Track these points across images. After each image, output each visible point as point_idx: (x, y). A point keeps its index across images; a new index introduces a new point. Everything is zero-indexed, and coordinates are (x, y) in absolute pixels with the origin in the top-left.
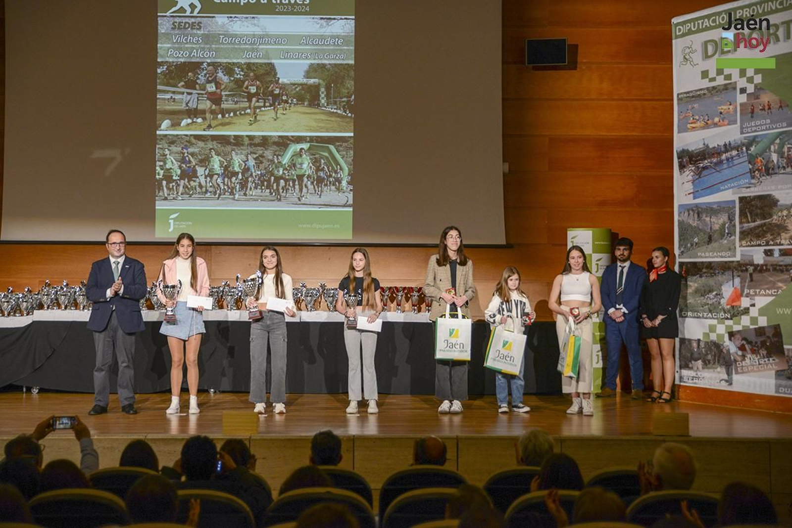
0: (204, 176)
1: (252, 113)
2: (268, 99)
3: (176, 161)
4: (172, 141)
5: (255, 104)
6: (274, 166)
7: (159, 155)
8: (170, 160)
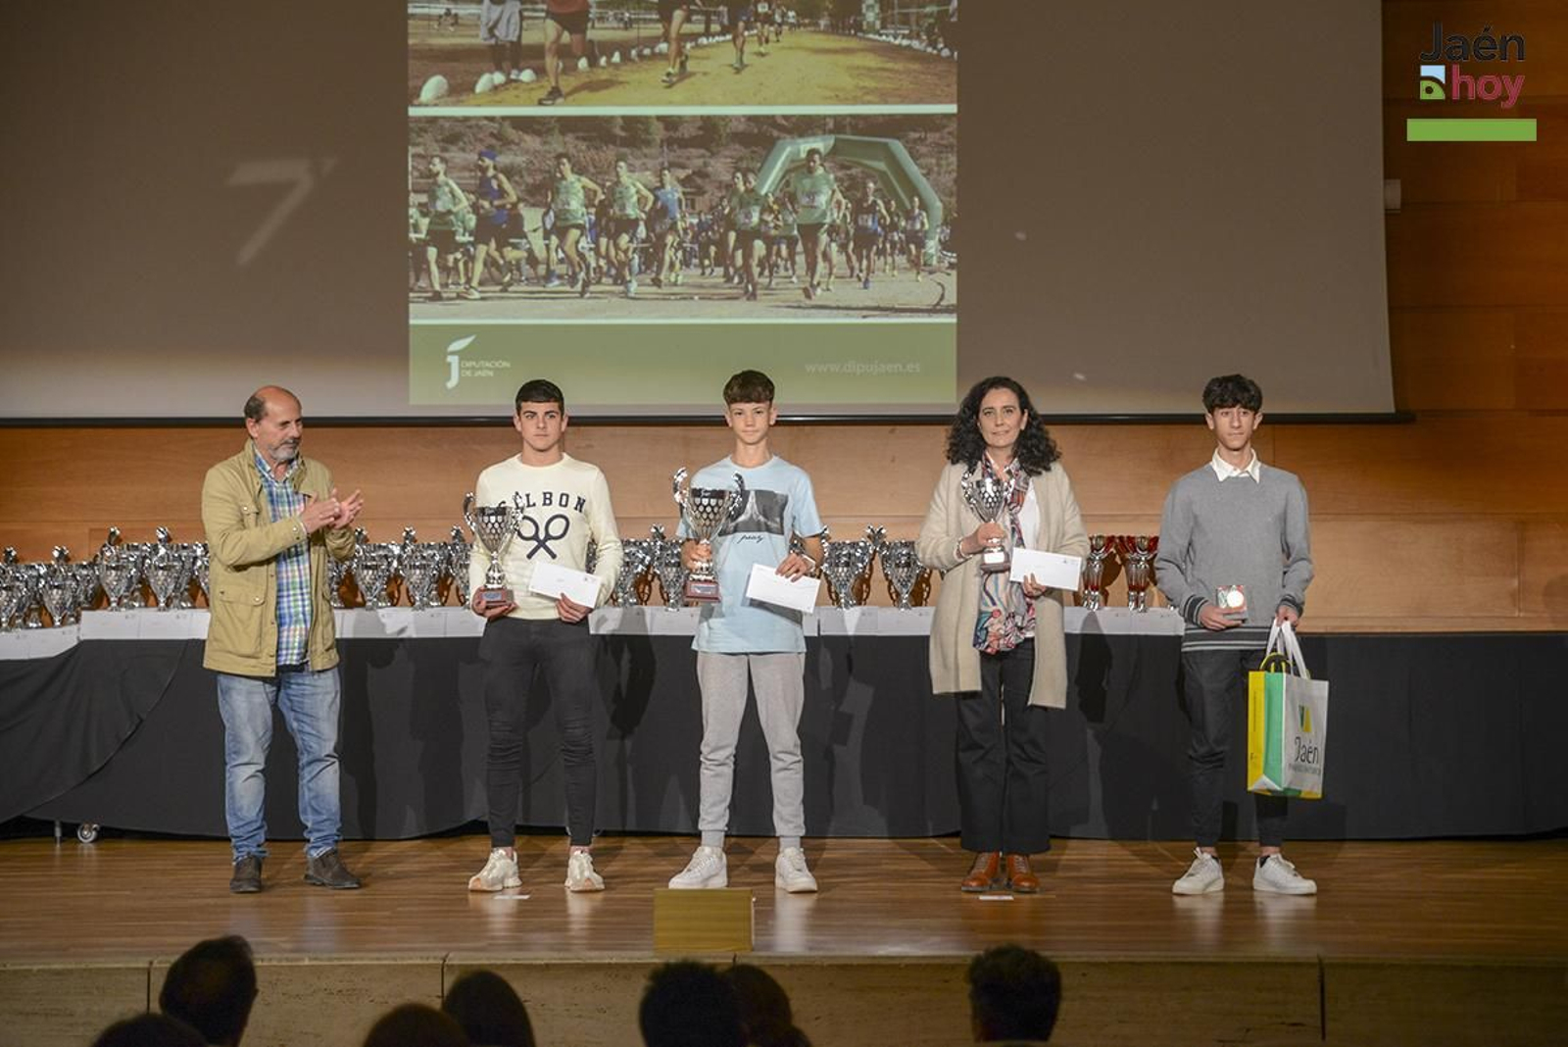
0: (540, 233)
1: (673, 54)
2: (715, 13)
3: (463, 191)
4: (453, 134)
5: (680, 28)
6: (735, 200)
7: (416, 174)
8: (447, 189)
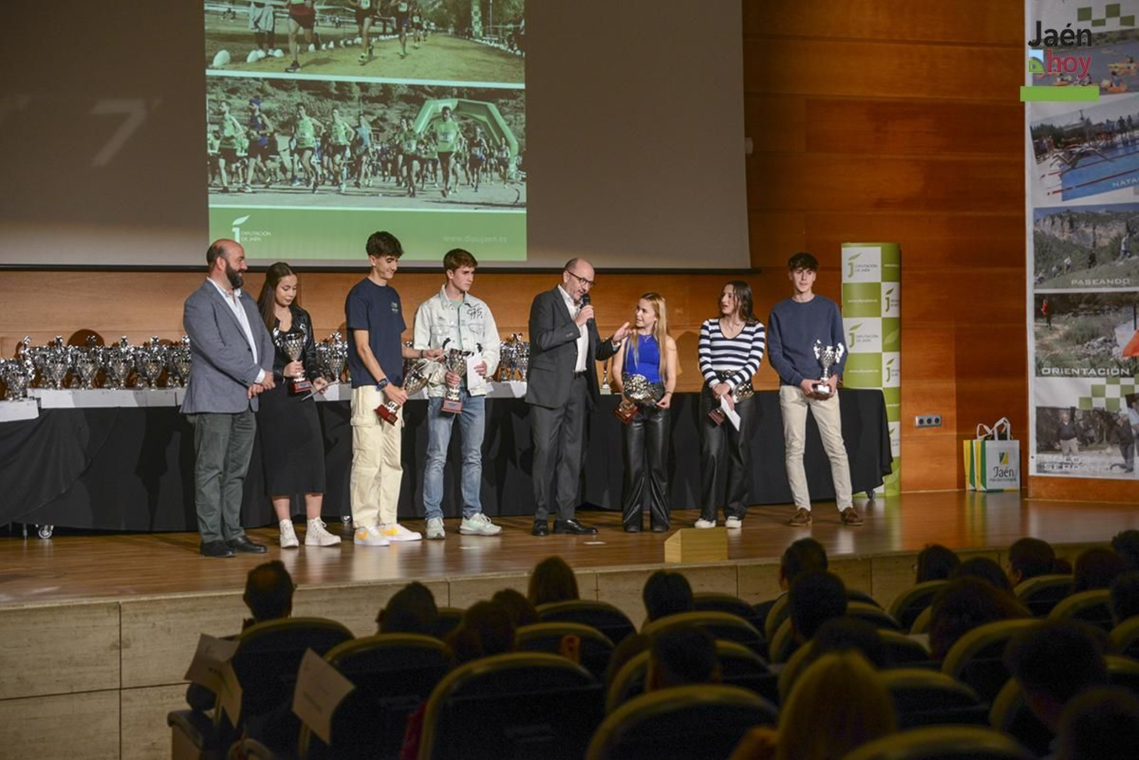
0: (288, 151)
1: (364, 45)
2: (389, 21)
3: (241, 124)
4: (234, 88)
5: (368, 29)
6: (402, 137)
7: (211, 112)
8: (231, 122)
